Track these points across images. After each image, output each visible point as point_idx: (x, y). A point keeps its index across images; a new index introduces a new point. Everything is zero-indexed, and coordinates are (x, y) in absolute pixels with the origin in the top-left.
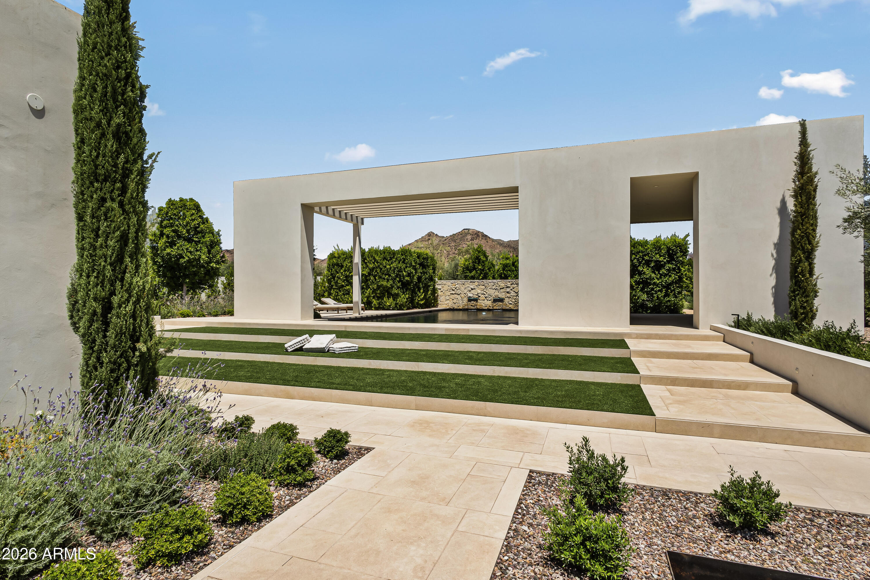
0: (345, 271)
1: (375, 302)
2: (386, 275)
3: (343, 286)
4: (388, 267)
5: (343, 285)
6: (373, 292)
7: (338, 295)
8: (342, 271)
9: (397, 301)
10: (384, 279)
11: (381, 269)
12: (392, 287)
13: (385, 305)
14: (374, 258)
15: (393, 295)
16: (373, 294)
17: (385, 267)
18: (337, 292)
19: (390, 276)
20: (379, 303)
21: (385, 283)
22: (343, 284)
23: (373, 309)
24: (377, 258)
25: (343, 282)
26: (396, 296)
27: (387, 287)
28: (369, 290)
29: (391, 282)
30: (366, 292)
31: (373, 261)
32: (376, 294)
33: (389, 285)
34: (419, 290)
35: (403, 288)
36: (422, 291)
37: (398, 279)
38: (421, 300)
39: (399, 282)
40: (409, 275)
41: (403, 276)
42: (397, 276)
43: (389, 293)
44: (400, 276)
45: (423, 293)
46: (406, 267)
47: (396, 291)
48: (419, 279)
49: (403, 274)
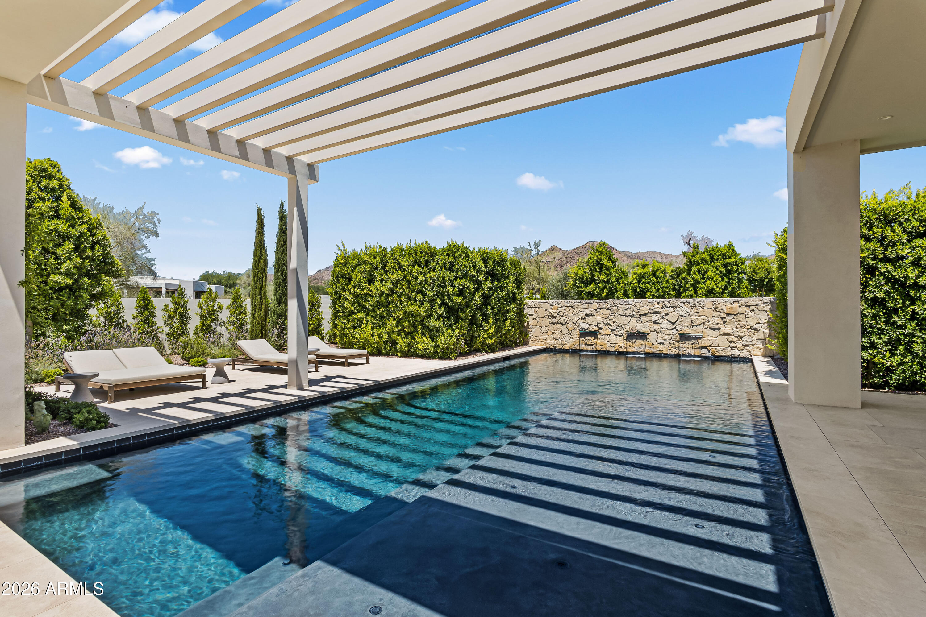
0: (354, 287)
1: (401, 342)
2: (418, 292)
3: (352, 313)
4: (421, 278)
5: (352, 311)
6: (398, 323)
7: (345, 328)
8: (350, 287)
9: (437, 342)
10: (415, 300)
11: (409, 282)
12: (429, 316)
13: (417, 348)
14: (399, 264)
15: (430, 331)
16: (397, 326)
17: (416, 278)
18: (345, 323)
19: (424, 295)
20: (409, 344)
21: (415, 308)
22: (352, 309)
23: (398, 354)
24: (402, 263)
25: (352, 306)
26: (434, 333)
27: (420, 315)
28: (391, 319)
29: (426, 305)
30: (387, 325)
31: (397, 268)
32: (403, 327)
33: (422, 312)
34: (485, 318)
35: (448, 318)
36: (491, 321)
37: (439, 301)
38: (491, 337)
39: (440, 306)
40: (461, 293)
41: (449, 295)
42: (437, 296)
43: (423, 325)
44: (443, 295)
45: (492, 324)
46: (456, 278)
47: (436, 324)
48: (486, 299)
49: (448, 292)
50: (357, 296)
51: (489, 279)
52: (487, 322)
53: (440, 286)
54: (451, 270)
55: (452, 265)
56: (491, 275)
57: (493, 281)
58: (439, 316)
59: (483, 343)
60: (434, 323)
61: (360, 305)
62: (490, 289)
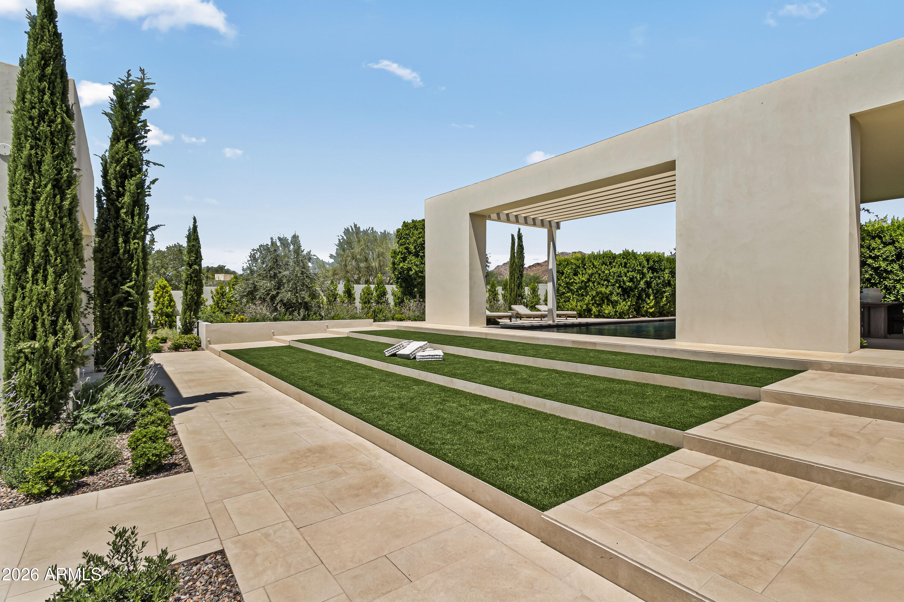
0: (565, 278)
1: (594, 310)
2: (605, 280)
3: (564, 293)
4: (607, 272)
5: (564, 292)
6: (592, 299)
7: (559, 302)
8: (563, 278)
9: (616, 308)
10: (603, 285)
11: (600, 275)
12: (611, 293)
13: (604, 313)
14: (593, 264)
15: (612, 303)
16: (592, 300)
17: (604, 272)
18: (559, 300)
19: (609, 281)
20: (599, 311)
21: (603, 289)
22: (564, 291)
23: (593, 316)
24: (595, 263)
25: (564, 289)
26: (614, 304)
27: (606, 293)
28: (588, 296)
29: (610, 288)
30: (585, 300)
31: (592, 266)
32: (596, 301)
33: (607, 292)
34: (648, 296)
35: (624, 295)
36: (651, 298)
37: (617, 285)
38: (651, 308)
39: (618, 288)
40: (631, 280)
41: (623, 281)
42: (616, 282)
43: (608, 300)
44: (620, 282)
45: (653, 300)
46: (628, 272)
47: (616, 298)
48: (648, 284)
49: (623, 280)
50: (567, 283)
51: (650, 271)
52: (649, 299)
53: (618, 276)
54: (625, 267)
55: (626, 264)
56: (652, 269)
57: (653, 273)
58: (618, 294)
59: (647, 312)
60: (614, 298)
61: (568, 288)
62: (651, 278)
